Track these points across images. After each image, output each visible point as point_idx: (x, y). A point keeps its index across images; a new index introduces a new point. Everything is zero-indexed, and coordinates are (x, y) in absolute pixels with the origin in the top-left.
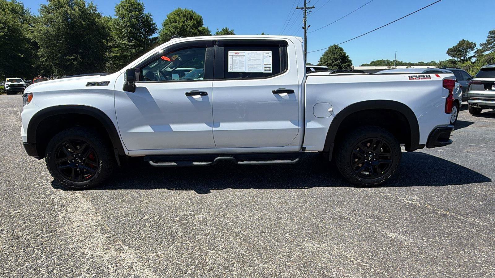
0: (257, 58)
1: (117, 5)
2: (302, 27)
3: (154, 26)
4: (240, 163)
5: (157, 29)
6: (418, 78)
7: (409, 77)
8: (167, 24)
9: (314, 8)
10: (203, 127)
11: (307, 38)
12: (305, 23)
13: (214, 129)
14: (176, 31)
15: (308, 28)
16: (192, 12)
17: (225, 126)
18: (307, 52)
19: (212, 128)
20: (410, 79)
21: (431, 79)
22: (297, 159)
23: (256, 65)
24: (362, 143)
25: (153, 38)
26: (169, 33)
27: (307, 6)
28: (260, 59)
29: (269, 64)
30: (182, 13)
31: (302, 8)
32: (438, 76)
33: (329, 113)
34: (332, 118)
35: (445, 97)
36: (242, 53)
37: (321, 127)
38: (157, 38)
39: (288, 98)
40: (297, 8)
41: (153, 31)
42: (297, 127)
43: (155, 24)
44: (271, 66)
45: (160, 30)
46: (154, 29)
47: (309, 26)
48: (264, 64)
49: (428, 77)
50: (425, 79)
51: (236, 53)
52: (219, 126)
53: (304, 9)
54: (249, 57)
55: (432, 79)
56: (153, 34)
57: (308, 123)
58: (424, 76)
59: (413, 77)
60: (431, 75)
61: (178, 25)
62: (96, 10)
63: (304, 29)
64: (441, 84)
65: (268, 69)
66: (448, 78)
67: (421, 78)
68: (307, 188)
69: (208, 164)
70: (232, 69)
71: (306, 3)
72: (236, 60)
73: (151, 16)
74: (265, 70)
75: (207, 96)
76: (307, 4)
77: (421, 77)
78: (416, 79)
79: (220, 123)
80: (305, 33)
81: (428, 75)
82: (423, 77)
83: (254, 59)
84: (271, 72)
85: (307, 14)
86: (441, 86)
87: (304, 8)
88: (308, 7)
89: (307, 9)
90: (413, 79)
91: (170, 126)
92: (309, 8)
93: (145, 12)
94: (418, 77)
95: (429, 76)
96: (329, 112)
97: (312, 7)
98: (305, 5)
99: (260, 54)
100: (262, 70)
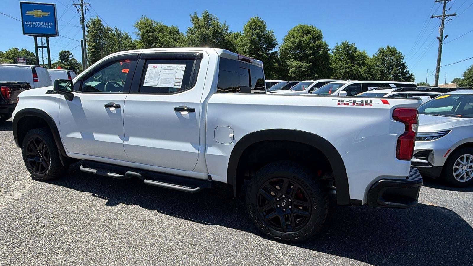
0: (171, 72)
1: (245, 24)
2: (437, 38)
3: (275, 42)
4: (145, 181)
5: (277, 44)
6: (351, 103)
7: (339, 101)
8: (287, 40)
9: (455, 15)
10: (115, 139)
11: (442, 49)
12: (442, 33)
13: (125, 143)
14: (293, 45)
15: (445, 38)
16: (313, 27)
17: (134, 141)
18: (441, 66)
19: (122, 141)
20: (339, 104)
21: (372, 105)
22: (198, 188)
23: (168, 79)
24: (270, 183)
25: (272, 53)
26: (287, 47)
27: (446, 13)
28: (173, 73)
29: (180, 79)
30: (302, 28)
31: (439, 16)
32: (386, 102)
33: (230, 139)
34: (233, 145)
35: (396, 135)
36: (159, 66)
37: (222, 155)
38: (276, 52)
39: (188, 117)
40: (432, 17)
41: (273, 46)
42: (197, 151)
43: (276, 39)
44: (181, 81)
45: (280, 45)
46: (274, 45)
47: (446, 37)
48: (176, 79)
49: (369, 102)
50: (363, 105)
51: (154, 67)
52: (128, 140)
53: (442, 18)
54: (164, 71)
55: (374, 106)
56: (274, 49)
57: (208, 148)
58: (362, 102)
59: (344, 102)
60: (374, 100)
61: (296, 40)
62: (227, 30)
63: (439, 39)
64: (389, 115)
65: (178, 84)
66: (403, 107)
67: (357, 104)
68: (209, 223)
69: (121, 177)
70: (147, 83)
71: (445, 10)
72: (152, 73)
73: (274, 32)
74: (175, 85)
75: (119, 109)
76: (446, 12)
77: (357, 102)
78: (348, 104)
79: (129, 137)
80: (441, 44)
81: (369, 100)
82: (360, 102)
83: (168, 72)
84: (180, 87)
85: (445, 23)
86: (389, 118)
87: (441, 16)
88: (446, 15)
89: (445, 17)
90: (344, 104)
91: (93, 135)
92: (448, 16)
93: (268, 29)
94: (352, 101)
95: (371, 102)
96: (230, 137)
97: (453, 14)
98: (444, 13)
99: (174, 68)
100: (172, 85)
